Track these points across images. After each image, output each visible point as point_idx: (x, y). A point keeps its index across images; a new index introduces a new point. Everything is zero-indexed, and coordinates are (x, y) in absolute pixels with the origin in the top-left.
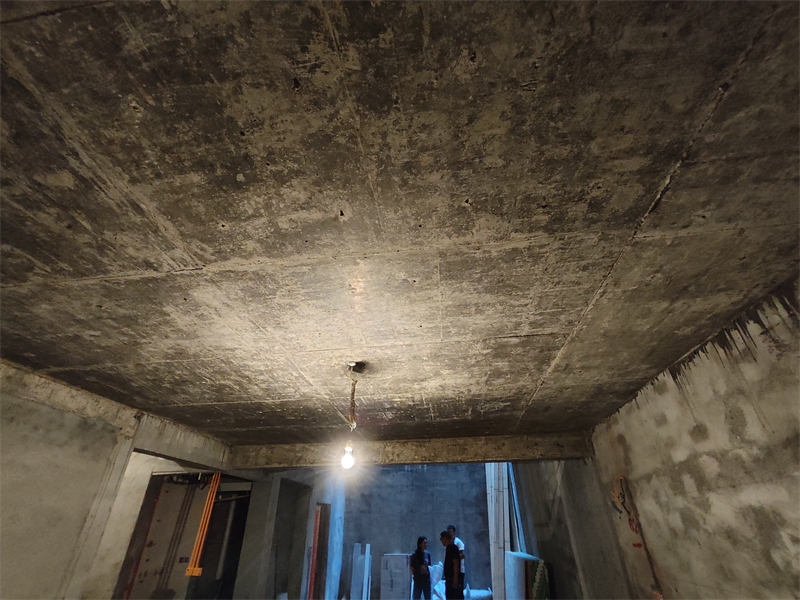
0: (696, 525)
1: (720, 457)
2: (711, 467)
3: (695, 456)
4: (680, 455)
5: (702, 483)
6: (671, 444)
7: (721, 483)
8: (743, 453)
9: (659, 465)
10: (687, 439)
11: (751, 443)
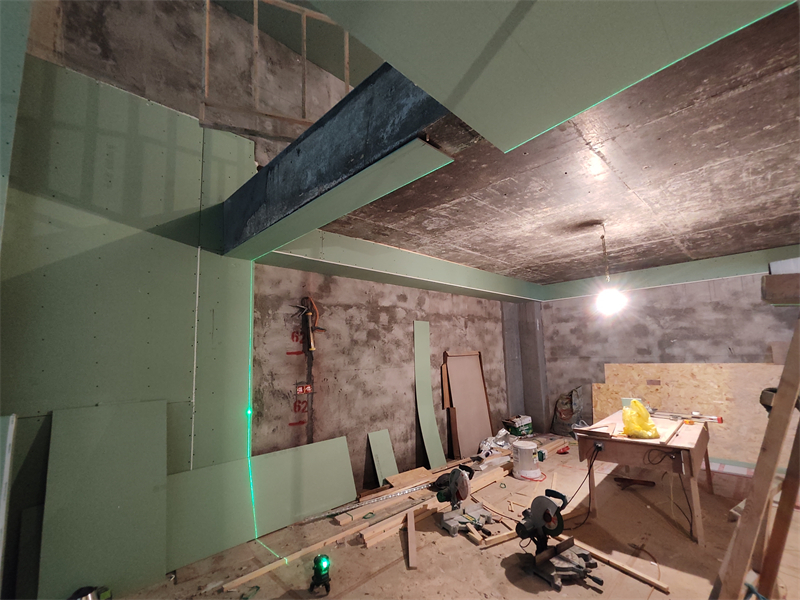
0: (377, 338)
1: (408, 311)
2: (400, 314)
3: (394, 307)
4: (385, 303)
5: (393, 319)
6: (381, 295)
7: (404, 321)
8: (418, 313)
9: (364, 303)
10: (394, 298)
11: (423, 311)
